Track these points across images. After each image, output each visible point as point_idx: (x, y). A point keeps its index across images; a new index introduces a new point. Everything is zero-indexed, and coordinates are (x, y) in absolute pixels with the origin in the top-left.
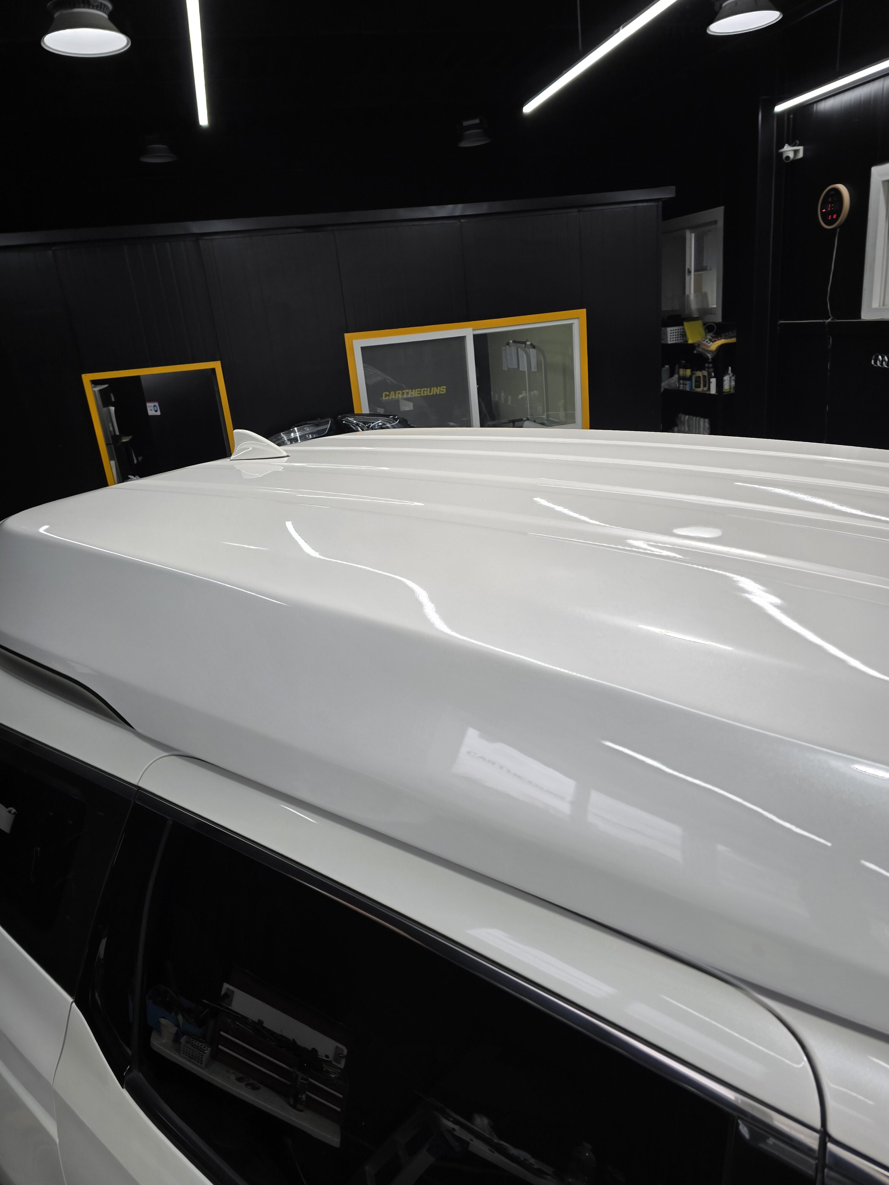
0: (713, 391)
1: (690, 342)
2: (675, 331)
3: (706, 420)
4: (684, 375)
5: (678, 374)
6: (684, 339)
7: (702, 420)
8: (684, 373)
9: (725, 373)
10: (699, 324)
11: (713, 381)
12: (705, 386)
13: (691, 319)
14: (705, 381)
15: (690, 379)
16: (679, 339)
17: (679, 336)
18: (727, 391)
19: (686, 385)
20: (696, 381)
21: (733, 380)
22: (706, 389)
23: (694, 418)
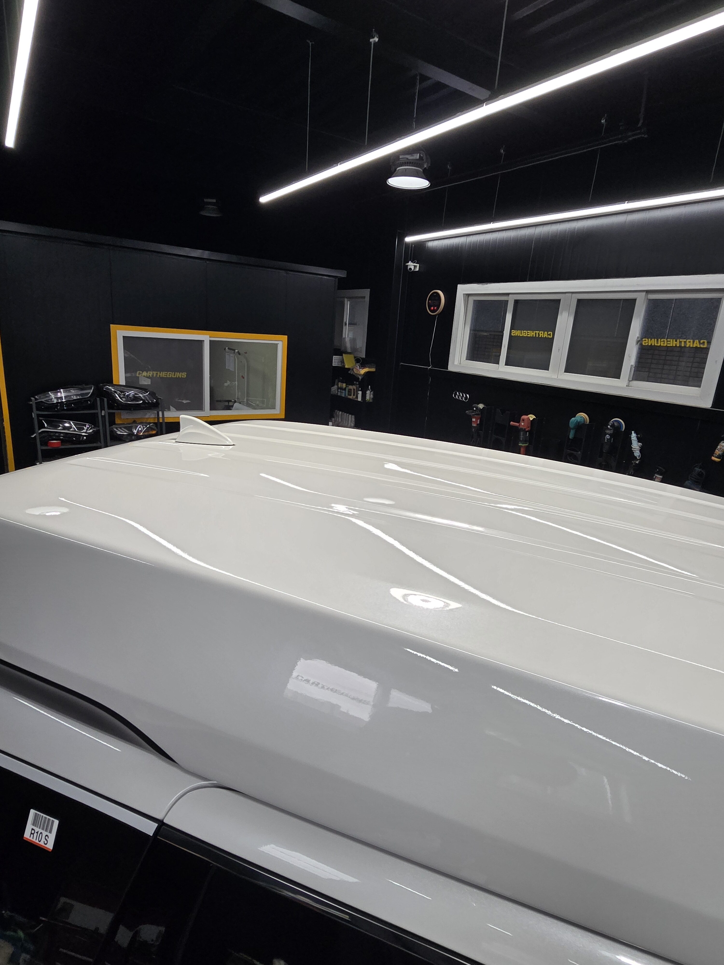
0: (360, 399)
1: (346, 367)
2: (337, 359)
3: (353, 416)
4: (342, 387)
5: (338, 385)
6: (343, 364)
7: (350, 416)
8: (342, 385)
9: (368, 389)
10: (351, 357)
11: (360, 393)
12: (354, 395)
13: (346, 353)
14: (354, 392)
15: (345, 389)
16: (339, 364)
17: (339, 362)
18: (368, 400)
19: (342, 393)
20: (349, 392)
21: (372, 394)
22: (354, 397)
23: (345, 414)
